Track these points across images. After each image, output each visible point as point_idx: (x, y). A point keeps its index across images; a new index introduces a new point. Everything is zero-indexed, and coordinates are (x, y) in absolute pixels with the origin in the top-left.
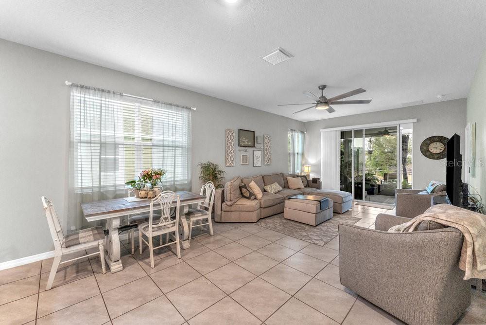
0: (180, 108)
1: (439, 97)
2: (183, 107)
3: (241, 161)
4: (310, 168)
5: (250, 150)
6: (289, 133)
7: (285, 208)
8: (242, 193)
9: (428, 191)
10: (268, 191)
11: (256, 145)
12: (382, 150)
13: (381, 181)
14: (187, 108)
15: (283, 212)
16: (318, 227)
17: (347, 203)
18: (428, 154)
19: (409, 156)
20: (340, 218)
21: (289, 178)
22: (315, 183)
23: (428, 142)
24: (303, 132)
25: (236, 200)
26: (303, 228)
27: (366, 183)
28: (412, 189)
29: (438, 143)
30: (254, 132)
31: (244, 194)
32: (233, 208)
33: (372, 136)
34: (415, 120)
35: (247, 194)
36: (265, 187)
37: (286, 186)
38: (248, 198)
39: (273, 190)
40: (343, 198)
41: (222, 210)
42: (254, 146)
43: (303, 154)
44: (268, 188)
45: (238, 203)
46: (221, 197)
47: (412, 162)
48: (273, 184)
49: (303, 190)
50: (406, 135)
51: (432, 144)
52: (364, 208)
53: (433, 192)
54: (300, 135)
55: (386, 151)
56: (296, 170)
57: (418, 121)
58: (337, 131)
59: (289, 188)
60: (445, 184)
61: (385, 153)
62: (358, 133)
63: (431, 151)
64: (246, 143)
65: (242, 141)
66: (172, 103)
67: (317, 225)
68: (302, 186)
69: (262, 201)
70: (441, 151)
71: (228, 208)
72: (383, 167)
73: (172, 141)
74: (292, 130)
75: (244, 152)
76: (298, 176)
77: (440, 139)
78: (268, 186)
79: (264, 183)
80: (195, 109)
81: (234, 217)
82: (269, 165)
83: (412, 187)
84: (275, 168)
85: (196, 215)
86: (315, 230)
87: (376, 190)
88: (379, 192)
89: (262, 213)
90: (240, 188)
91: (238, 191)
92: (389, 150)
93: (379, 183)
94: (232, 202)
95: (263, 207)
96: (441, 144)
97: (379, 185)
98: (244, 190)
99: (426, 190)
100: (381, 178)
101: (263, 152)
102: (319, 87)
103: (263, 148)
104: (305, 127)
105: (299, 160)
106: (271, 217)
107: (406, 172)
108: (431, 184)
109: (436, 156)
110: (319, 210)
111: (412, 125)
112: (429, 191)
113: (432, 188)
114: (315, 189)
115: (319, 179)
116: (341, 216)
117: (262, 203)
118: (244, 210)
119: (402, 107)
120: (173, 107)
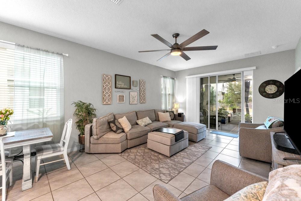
0: (50, 54)
1: (273, 47)
2: (53, 53)
3: (118, 100)
4: (178, 105)
5: (127, 91)
6: (162, 79)
7: (148, 139)
8: (110, 128)
9: (266, 125)
10: (139, 124)
11: (132, 87)
12: (233, 92)
13: (231, 114)
14: (57, 53)
15: (147, 143)
16: (172, 158)
17: (202, 133)
18: (264, 94)
19: (251, 96)
20: (195, 147)
21: (159, 113)
22: (180, 117)
23: (265, 85)
24: (173, 79)
25: (102, 134)
26: (159, 159)
27: (218, 116)
28: (252, 123)
29: (273, 86)
30: (130, 77)
31: (112, 129)
32: (99, 141)
33: (224, 82)
34: (254, 68)
35: (114, 128)
36: (137, 121)
37: (157, 119)
38: (115, 132)
39: (143, 124)
40: (197, 129)
41: (90, 143)
42: (130, 89)
43: (173, 95)
44: (139, 122)
45: (104, 136)
46: (89, 132)
47: (252, 100)
48: (144, 119)
49: (169, 123)
50: (248, 81)
51: (267, 87)
52: (217, 136)
53: (270, 127)
54: (171, 80)
55: (236, 93)
56: (167, 107)
57: (257, 68)
58: (197, 77)
59: (159, 121)
60: (283, 120)
61: (235, 94)
62: (213, 79)
63: (267, 92)
64: (123, 86)
65: (119, 84)
66: (41, 48)
67: (172, 156)
68: (169, 119)
69: (128, 134)
70: (275, 92)
71: (96, 142)
72: (233, 103)
73: (41, 83)
74: (164, 77)
75: (121, 93)
76: (167, 112)
77: (274, 82)
78: (140, 120)
79: (137, 117)
80: (67, 55)
81: (101, 148)
82: (144, 103)
83: (252, 121)
84: (149, 105)
85: (44, 153)
86: (169, 161)
87: (227, 121)
88: (229, 121)
89: (128, 144)
90: (109, 123)
91: (106, 126)
92: (238, 93)
93: (229, 115)
94: (98, 136)
95: (129, 139)
96: (275, 86)
97: (229, 117)
98: (112, 125)
99: (264, 124)
100: (231, 112)
101: (139, 93)
102: (173, 35)
103: (138, 89)
104: (175, 75)
105: (169, 99)
106: (137, 147)
107: (248, 107)
108: (268, 119)
109: (271, 96)
110: (174, 142)
111: (252, 71)
112: (268, 126)
113: (270, 123)
114: (179, 121)
115: (183, 113)
116: (196, 145)
117: (128, 136)
118: (110, 142)
119: (244, 57)
120: (41, 52)
